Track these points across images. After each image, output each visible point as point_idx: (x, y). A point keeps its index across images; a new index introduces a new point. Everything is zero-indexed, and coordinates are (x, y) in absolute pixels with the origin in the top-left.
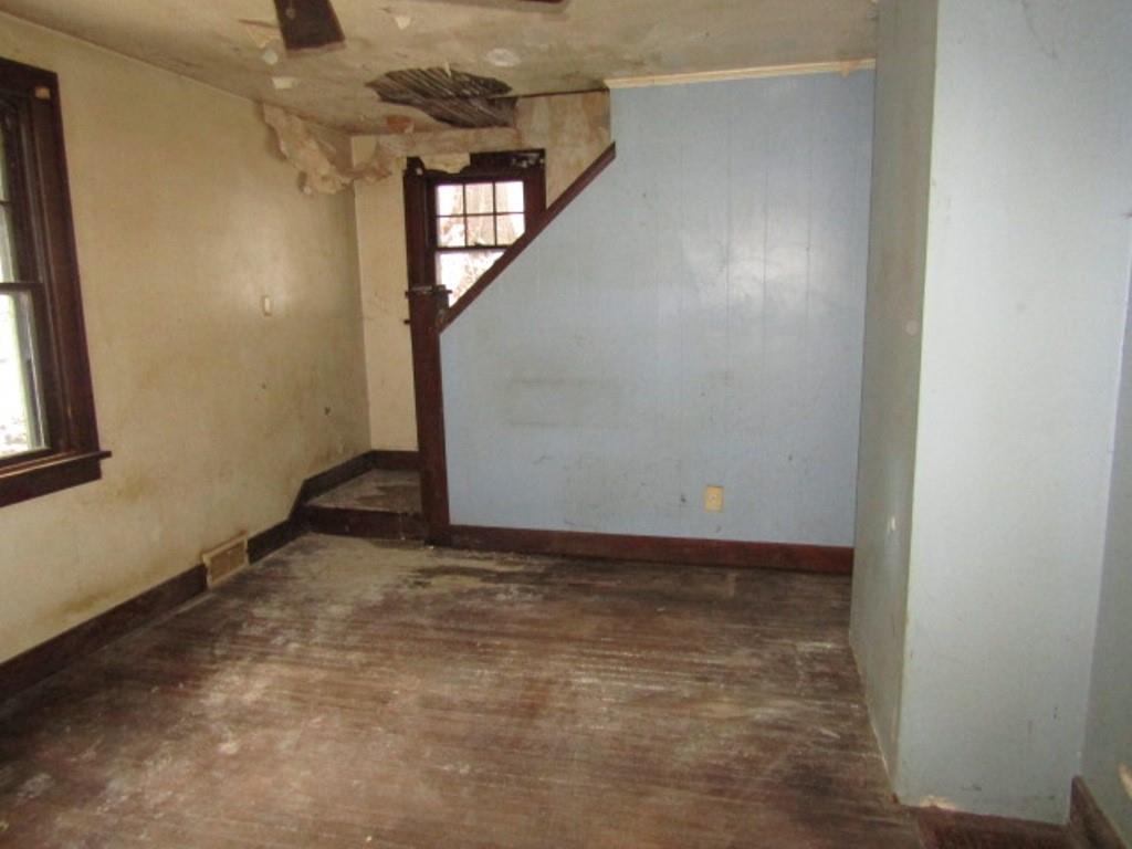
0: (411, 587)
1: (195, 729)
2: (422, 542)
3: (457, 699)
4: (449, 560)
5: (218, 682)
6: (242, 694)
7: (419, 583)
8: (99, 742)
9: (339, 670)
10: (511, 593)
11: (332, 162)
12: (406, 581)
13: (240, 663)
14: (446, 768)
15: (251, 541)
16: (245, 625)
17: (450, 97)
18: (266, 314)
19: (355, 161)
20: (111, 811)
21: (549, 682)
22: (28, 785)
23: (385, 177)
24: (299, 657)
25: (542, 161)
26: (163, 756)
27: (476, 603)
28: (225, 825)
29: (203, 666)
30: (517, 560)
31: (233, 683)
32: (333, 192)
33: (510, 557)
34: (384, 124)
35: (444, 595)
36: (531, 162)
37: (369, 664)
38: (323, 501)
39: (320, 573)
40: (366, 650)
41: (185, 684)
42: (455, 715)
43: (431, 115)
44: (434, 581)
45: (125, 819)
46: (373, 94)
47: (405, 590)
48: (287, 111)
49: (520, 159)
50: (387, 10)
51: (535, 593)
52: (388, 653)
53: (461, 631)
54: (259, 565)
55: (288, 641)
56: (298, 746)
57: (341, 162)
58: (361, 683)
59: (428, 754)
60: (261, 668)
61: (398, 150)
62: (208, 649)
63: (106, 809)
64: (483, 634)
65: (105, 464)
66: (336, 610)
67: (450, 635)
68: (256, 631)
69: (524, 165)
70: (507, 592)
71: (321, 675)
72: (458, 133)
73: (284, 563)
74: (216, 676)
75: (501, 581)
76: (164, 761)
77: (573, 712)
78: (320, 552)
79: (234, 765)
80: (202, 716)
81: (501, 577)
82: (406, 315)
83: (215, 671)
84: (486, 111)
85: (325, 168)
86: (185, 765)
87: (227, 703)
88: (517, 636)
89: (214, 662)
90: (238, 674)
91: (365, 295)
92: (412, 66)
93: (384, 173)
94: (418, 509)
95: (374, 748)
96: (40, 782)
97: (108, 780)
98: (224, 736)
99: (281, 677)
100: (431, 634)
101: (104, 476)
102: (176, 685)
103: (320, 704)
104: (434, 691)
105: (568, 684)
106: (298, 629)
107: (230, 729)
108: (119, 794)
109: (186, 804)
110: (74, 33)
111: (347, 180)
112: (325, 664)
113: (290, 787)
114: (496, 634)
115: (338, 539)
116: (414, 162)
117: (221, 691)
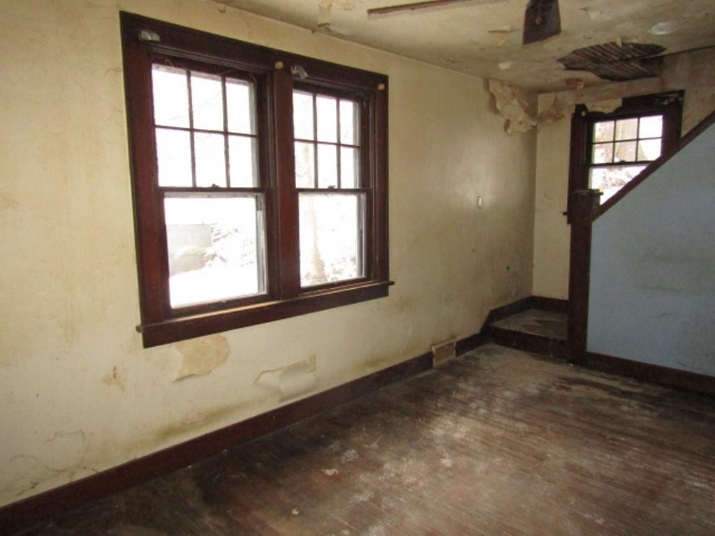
0: (557, 388)
1: (429, 446)
2: (565, 360)
3: (593, 471)
4: (584, 375)
5: (439, 422)
6: (454, 433)
7: (563, 387)
8: (379, 440)
9: (512, 432)
10: (632, 407)
11: (526, 112)
12: (554, 384)
13: (451, 414)
14: (587, 516)
15: (458, 343)
16: (454, 392)
17: (616, 61)
18: (479, 208)
19: (540, 110)
20: (386, 480)
21: (666, 478)
22: (346, 453)
23: (559, 119)
24: (486, 418)
25: (681, 99)
26: (411, 457)
27: (605, 408)
28: (445, 507)
29: (431, 411)
30: (636, 384)
31: (448, 425)
32: (525, 130)
33: (631, 381)
34: (564, 84)
35: (581, 398)
36: (672, 100)
37: (532, 433)
38: (500, 324)
39: (497, 368)
40: (528, 423)
41: (422, 419)
42: (592, 482)
43: (598, 76)
44: (574, 388)
45: (393, 487)
46: (562, 66)
47: (553, 390)
48: (502, 83)
49: (663, 99)
50: (585, 9)
51: (652, 411)
52: (544, 429)
53: (595, 425)
54: (461, 358)
55: (478, 408)
56: (487, 472)
57: (531, 111)
58: (524, 443)
59: (572, 503)
60: (464, 419)
61: (570, 100)
62: (434, 402)
63: (383, 478)
64: (613, 431)
65: (391, 288)
66: (507, 394)
67: (585, 426)
68: (460, 397)
69: (666, 103)
70: (629, 405)
71: (499, 433)
72: (615, 86)
73: (476, 359)
74: (439, 418)
75: (625, 397)
76: (412, 460)
77: (687, 504)
78: (497, 356)
79: (450, 473)
80: (432, 440)
81: (624, 394)
82: (565, 209)
83: (437, 416)
84: (640, 68)
85: (522, 116)
86: (422, 466)
87: (445, 436)
88: (640, 438)
89: (437, 410)
90: (451, 420)
91: (538, 196)
92: (593, 43)
93: (558, 116)
94: (565, 338)
95: (535, 487)
96: (351, 454)
97: (385, 462)
98: (444, 455)
99: (476, 429)
100: (572, 422)
101: (390, 295)
102: (417, 418)
103: (500, 450)
104: (576, 461)
105: (682, 483)
106: (484, 401)
107: (447, 451)
108: (389, 472)
109: (424, 488)
110: (398, 53)
111: (534, 123)
112: (502, 426)
113: (482, 496)
114: (622, 433)
115: (508, 349)
116: (580, 108)
117: (441, 428)
